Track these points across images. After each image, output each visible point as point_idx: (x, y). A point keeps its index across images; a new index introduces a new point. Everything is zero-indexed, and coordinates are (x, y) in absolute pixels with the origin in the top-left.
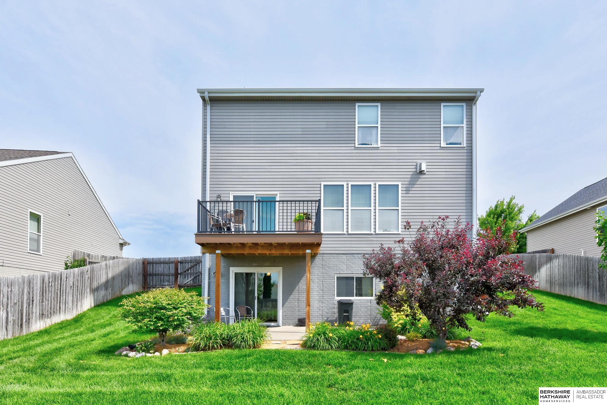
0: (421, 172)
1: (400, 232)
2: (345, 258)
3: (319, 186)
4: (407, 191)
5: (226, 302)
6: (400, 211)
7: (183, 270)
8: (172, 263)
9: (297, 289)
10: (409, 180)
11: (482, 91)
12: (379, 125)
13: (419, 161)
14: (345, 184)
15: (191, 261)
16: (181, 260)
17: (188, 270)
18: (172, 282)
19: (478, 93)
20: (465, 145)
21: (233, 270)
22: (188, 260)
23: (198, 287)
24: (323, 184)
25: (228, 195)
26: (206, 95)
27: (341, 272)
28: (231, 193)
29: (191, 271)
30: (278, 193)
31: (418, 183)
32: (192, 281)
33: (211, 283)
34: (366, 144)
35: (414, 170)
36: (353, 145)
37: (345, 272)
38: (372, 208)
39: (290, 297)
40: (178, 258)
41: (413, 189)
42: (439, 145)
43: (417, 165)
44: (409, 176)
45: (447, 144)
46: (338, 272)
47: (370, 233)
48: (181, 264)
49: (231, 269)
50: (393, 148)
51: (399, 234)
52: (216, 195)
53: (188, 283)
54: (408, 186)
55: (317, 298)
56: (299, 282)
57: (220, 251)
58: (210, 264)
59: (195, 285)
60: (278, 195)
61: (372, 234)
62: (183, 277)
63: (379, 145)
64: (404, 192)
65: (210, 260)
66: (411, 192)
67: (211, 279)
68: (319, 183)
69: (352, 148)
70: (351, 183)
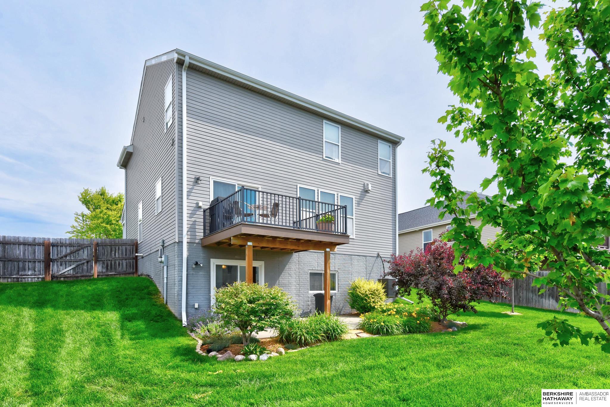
0: (366, 191)
1: (354, 238)
2: (316, 256)
3: (295, 187)
4: (358, 204)
5: (207, 297)
6: (354, 219)
7: (57, 255)
8: (39, 244)
9: (277, 283)
10: (359, 195)
11: (403, 139)
12: (340, 144)
13: (366, 182)
14: (316, 189)
15: (71, 245)
16: (54, 241)
17: (66, 256)
18: (40, 271)
19: (402, 140)
20: (391, 177)
21: (214, 262)
22: (66, 243)
23: (83, 278)
24: (299, 186)
25: (208, 179)
26: (187, 60)
27: (314, 269)
28: (211, 177)
29: (71, 257)
30: (259, 186)
31: (365, 199)
32: (72, 271)
33: (189, 275)
34: (331, 158)
35: (363, 188)
36: (321, 156)
37: (317, 269)
40: (49, 239)
41: (362, 203)
42: (377, 172)
43: (364, 185)
44: (360, 193)
45: (382, 173)
46: (311, 269)
48: (54, 248)
49: (212, 261)
50: (349, 167)
51: (353, 239)
52: (193, 177)
53: (65, 274)
54: (358, 200)
55: (295, 292)
56: (279, 276)
57: (251, 243)
58: (188, 254)
59: (79, 275)
60: (260, 189)
62: (57, 265)
63: (340, 162)
64: (357, 205)
65: (188, 249)
66: (361, 206)
67: (189, 271)
68: (296, 184)
69: (321, 159)
70: (320, 190)
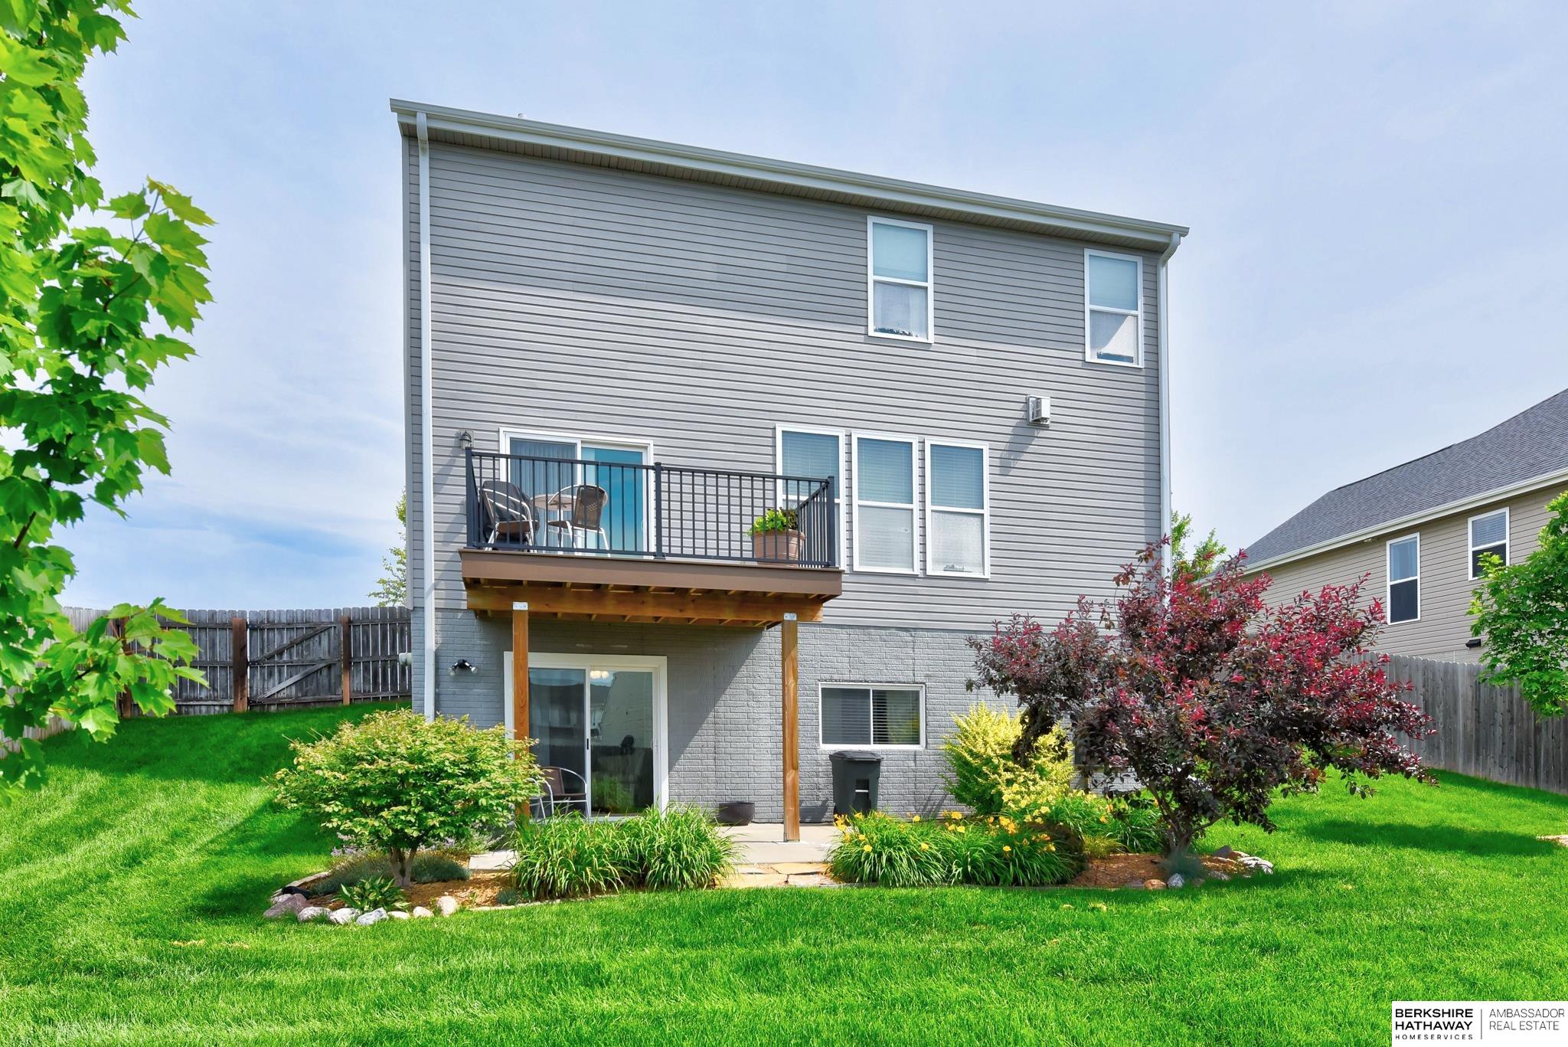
0: (1038, 423)
1: (987, 576)
2: (845, 636)
3: (769, 433)
4: (1004, 467)
6: (987, 519)
7: (262, 651)
8: (223, 627)
9: (710, 718)
10: (1007, 438)
11: (1184, 232)
12: (930, 285)
13: (1034, 394)
14: (841, 433)
15: (290, 626)
16: (254, 618)
17: (280, 653)
18: (225, 689)
19: (1176, 236)
20: (1142, 365)
22: (280, 623)
23: (318, 706)
24: (780, 428)
25: (493, 436)
26: (422, 124)
27: (836, 677)
28: (502, 429)
29: (291, 655)
30: (650, 441)
31: (1031, 449)
32: (294, 688)
33: (442, 697)
34: (897, 332)
35: (1021, 414)
36: (862, 330)
37: (846, 677)
38: (916, 506)
39: (692, 743)
40: (243, 613)
41: (1020, 464)
42: (1079, 356)
43: (1027, 403)
44: (1009, 430)
45: (1100, 356)
46: (828, 676)
47: (912, 573)
48: (255, 633)
49: (509, 656)
50: (969, 352)
51: (986, 580)
52: (453, 432)
53: (280, 696)
54: (1005, 454)
55: (769, 745)
56: (716, 700)
57: (526, 604)
58: (440, 641)
59: (309, 698)
60: (651, 450)
61: (915, 577)
62: (262, 675)
63: (931, 339)
64: (997, 470)
65: (439, 628)
66: (1013, 472)
67: (443, 685)
68: (770, 424)
69: (861, 338)
70: (856, 435)
